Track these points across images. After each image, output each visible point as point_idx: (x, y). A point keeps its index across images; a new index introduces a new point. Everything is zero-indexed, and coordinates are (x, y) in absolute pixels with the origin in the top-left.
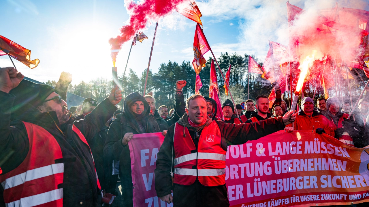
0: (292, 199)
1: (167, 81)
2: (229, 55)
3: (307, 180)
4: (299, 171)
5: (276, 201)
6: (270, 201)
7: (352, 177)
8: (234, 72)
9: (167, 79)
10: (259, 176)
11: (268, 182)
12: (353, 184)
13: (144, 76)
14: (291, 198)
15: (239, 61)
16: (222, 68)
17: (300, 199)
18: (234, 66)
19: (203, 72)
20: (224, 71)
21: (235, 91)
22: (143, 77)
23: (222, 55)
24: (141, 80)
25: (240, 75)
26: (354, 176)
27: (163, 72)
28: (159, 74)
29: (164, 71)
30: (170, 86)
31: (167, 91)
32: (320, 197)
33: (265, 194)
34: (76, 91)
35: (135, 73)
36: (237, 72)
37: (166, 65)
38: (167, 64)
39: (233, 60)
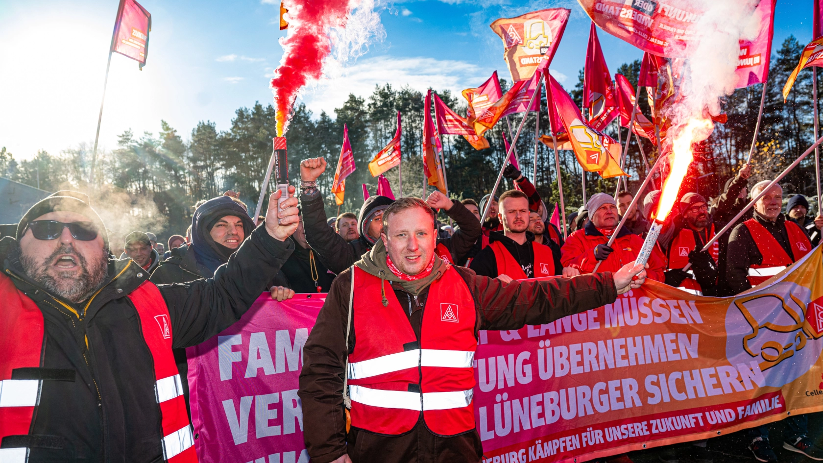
0: (586, 437)
1: (253, 151)
2: (393, 90)
3: (617, 389)
4: (598, 369)
5: (545, 444)
6: (533, 447)
7: (712, 370)
8: (406, 127)
9: (252, 144)
10: (506, 389)
11: (526, 400)
12: (715, 386)
13: (197, 139)
14: (583, 435)
15: (415, 104)
16: (378, 120)
17: (604, 436)
18: (406, 115)
19: (337, 128)
20: (382, 125)
21: (410, 171)
22: (195, 141)
23: (379, 91)
24: (191, 147)
25: (419, 136)
26: (717, 368)
27: (244, 129)
28: (232, 134)
29: (244, 126)
30: (260, 160)
31: (253, 174)
32: (650, 427)
33: (519, 431)
34: (27, 177)
35: (175, 131)
36: (411, 128)
37: (250, 112)
38: (251, 109)
39: (402, 102)
